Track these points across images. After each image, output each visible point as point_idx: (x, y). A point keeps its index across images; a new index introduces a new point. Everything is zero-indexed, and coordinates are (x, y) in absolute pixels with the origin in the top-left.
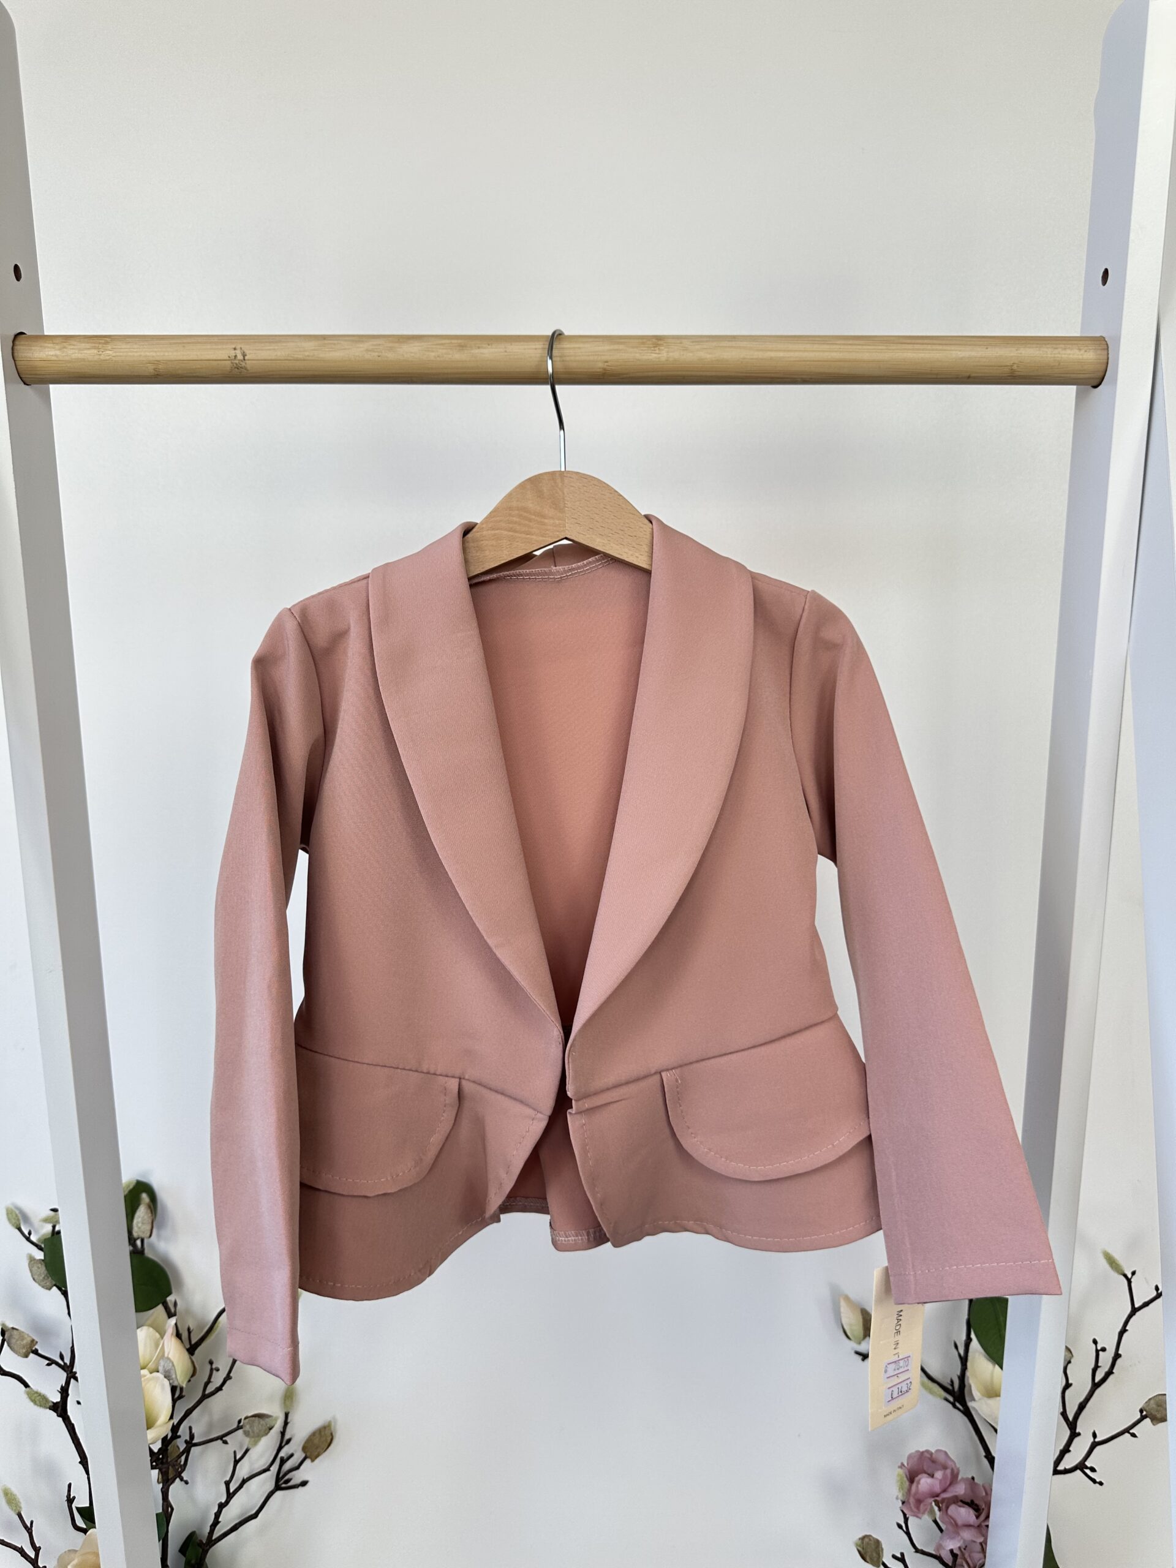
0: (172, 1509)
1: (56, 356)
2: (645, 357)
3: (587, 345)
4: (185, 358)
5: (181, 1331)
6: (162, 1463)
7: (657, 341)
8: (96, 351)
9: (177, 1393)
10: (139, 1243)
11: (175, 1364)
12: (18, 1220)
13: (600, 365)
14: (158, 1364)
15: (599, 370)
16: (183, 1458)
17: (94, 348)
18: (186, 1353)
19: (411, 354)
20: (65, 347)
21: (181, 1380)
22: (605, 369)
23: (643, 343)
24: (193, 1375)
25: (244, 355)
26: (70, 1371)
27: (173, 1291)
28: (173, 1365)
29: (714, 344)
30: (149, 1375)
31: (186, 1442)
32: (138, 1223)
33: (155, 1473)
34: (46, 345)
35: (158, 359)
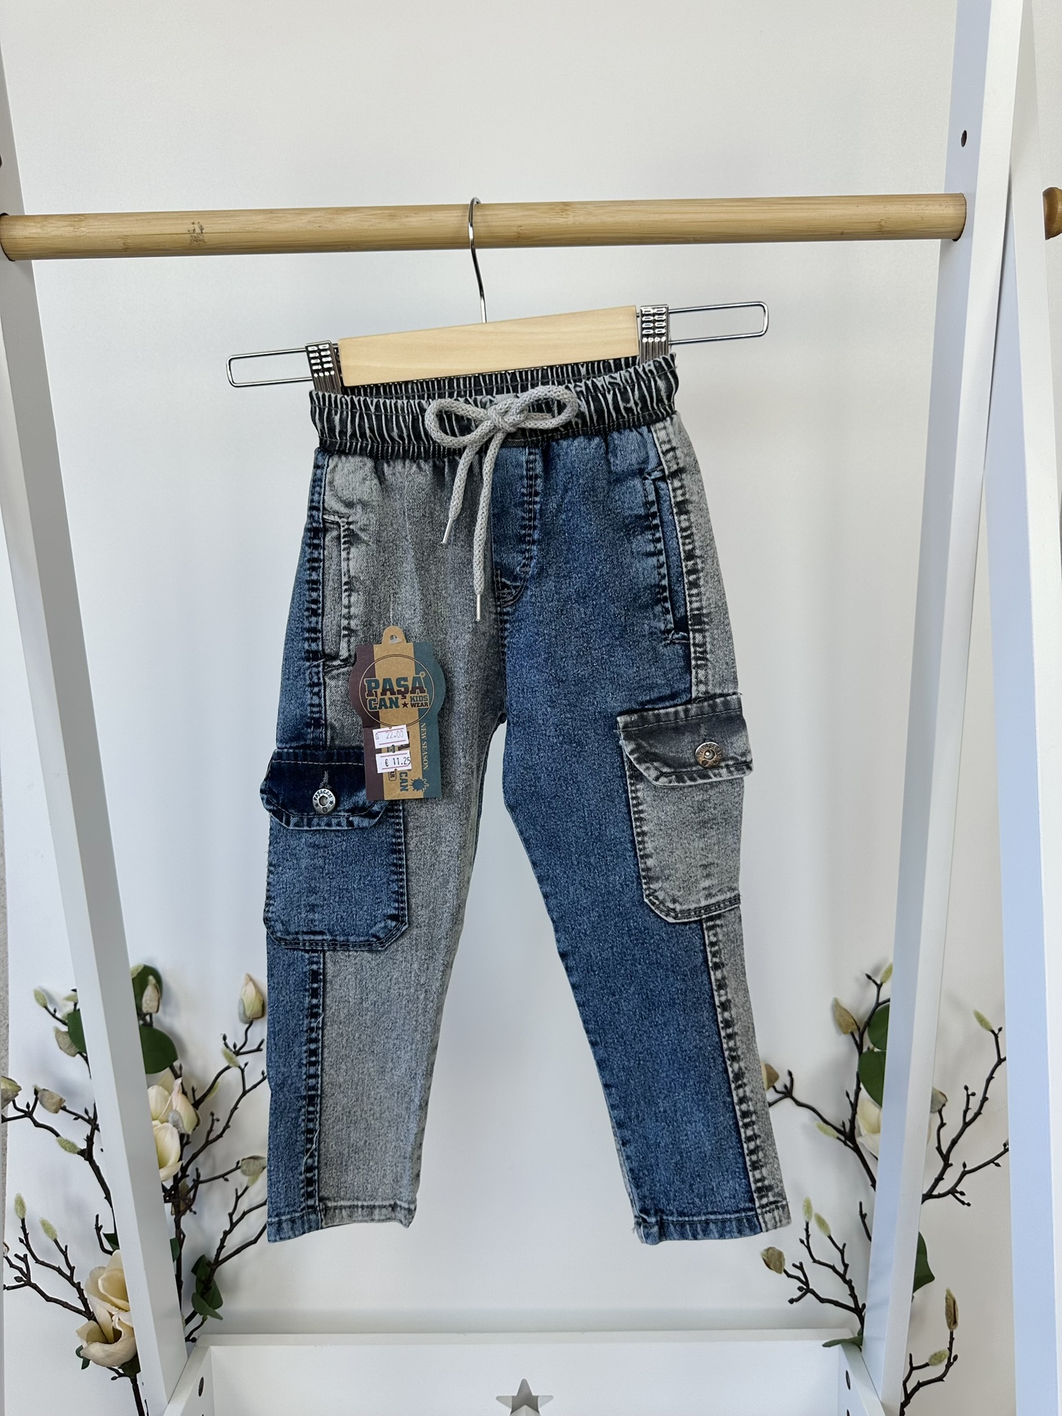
0: (184, 1236)
1: (36, 233)
2: (554, 222)
3: (502, 212)
4: (150, 233)
5: (186, 1090)
6: (174, 1198)
7: (565, 206)
8: (72, 229)
9: (184, 1140)
10: (148, 1018)
11: (182, 1115)
12: (45, 1000)
13: (515, 229)
14: (168, 1116)
15: (513, 234)
16: (192, 1193)
17: (71, 226)
18: (191, 1107)
19: (347, 225)
20: (44, 226)
21: (188, 1129)
22: (518, 233)
23: (553, 209)
24: (197, 1125)
25: (202, 229)
26: (93, 1123)
27: (179, 1057)
28: (180, 1116)
29: (616, 208)
30: (160, 1125)
31: (194, 1180)
32: (146, 1000)
33: (168, 1206)
34: (29, 224)
35: (127, 234)
